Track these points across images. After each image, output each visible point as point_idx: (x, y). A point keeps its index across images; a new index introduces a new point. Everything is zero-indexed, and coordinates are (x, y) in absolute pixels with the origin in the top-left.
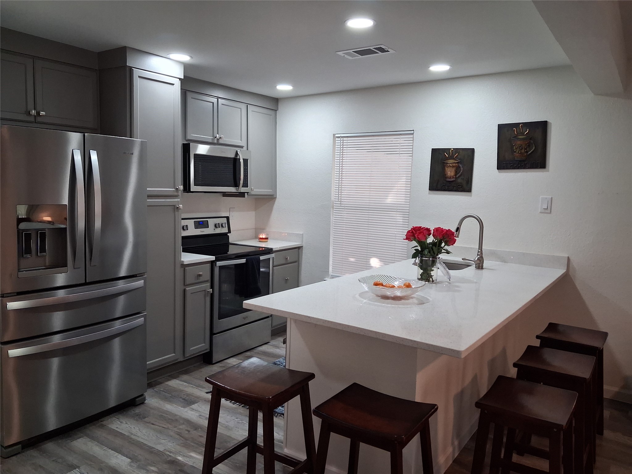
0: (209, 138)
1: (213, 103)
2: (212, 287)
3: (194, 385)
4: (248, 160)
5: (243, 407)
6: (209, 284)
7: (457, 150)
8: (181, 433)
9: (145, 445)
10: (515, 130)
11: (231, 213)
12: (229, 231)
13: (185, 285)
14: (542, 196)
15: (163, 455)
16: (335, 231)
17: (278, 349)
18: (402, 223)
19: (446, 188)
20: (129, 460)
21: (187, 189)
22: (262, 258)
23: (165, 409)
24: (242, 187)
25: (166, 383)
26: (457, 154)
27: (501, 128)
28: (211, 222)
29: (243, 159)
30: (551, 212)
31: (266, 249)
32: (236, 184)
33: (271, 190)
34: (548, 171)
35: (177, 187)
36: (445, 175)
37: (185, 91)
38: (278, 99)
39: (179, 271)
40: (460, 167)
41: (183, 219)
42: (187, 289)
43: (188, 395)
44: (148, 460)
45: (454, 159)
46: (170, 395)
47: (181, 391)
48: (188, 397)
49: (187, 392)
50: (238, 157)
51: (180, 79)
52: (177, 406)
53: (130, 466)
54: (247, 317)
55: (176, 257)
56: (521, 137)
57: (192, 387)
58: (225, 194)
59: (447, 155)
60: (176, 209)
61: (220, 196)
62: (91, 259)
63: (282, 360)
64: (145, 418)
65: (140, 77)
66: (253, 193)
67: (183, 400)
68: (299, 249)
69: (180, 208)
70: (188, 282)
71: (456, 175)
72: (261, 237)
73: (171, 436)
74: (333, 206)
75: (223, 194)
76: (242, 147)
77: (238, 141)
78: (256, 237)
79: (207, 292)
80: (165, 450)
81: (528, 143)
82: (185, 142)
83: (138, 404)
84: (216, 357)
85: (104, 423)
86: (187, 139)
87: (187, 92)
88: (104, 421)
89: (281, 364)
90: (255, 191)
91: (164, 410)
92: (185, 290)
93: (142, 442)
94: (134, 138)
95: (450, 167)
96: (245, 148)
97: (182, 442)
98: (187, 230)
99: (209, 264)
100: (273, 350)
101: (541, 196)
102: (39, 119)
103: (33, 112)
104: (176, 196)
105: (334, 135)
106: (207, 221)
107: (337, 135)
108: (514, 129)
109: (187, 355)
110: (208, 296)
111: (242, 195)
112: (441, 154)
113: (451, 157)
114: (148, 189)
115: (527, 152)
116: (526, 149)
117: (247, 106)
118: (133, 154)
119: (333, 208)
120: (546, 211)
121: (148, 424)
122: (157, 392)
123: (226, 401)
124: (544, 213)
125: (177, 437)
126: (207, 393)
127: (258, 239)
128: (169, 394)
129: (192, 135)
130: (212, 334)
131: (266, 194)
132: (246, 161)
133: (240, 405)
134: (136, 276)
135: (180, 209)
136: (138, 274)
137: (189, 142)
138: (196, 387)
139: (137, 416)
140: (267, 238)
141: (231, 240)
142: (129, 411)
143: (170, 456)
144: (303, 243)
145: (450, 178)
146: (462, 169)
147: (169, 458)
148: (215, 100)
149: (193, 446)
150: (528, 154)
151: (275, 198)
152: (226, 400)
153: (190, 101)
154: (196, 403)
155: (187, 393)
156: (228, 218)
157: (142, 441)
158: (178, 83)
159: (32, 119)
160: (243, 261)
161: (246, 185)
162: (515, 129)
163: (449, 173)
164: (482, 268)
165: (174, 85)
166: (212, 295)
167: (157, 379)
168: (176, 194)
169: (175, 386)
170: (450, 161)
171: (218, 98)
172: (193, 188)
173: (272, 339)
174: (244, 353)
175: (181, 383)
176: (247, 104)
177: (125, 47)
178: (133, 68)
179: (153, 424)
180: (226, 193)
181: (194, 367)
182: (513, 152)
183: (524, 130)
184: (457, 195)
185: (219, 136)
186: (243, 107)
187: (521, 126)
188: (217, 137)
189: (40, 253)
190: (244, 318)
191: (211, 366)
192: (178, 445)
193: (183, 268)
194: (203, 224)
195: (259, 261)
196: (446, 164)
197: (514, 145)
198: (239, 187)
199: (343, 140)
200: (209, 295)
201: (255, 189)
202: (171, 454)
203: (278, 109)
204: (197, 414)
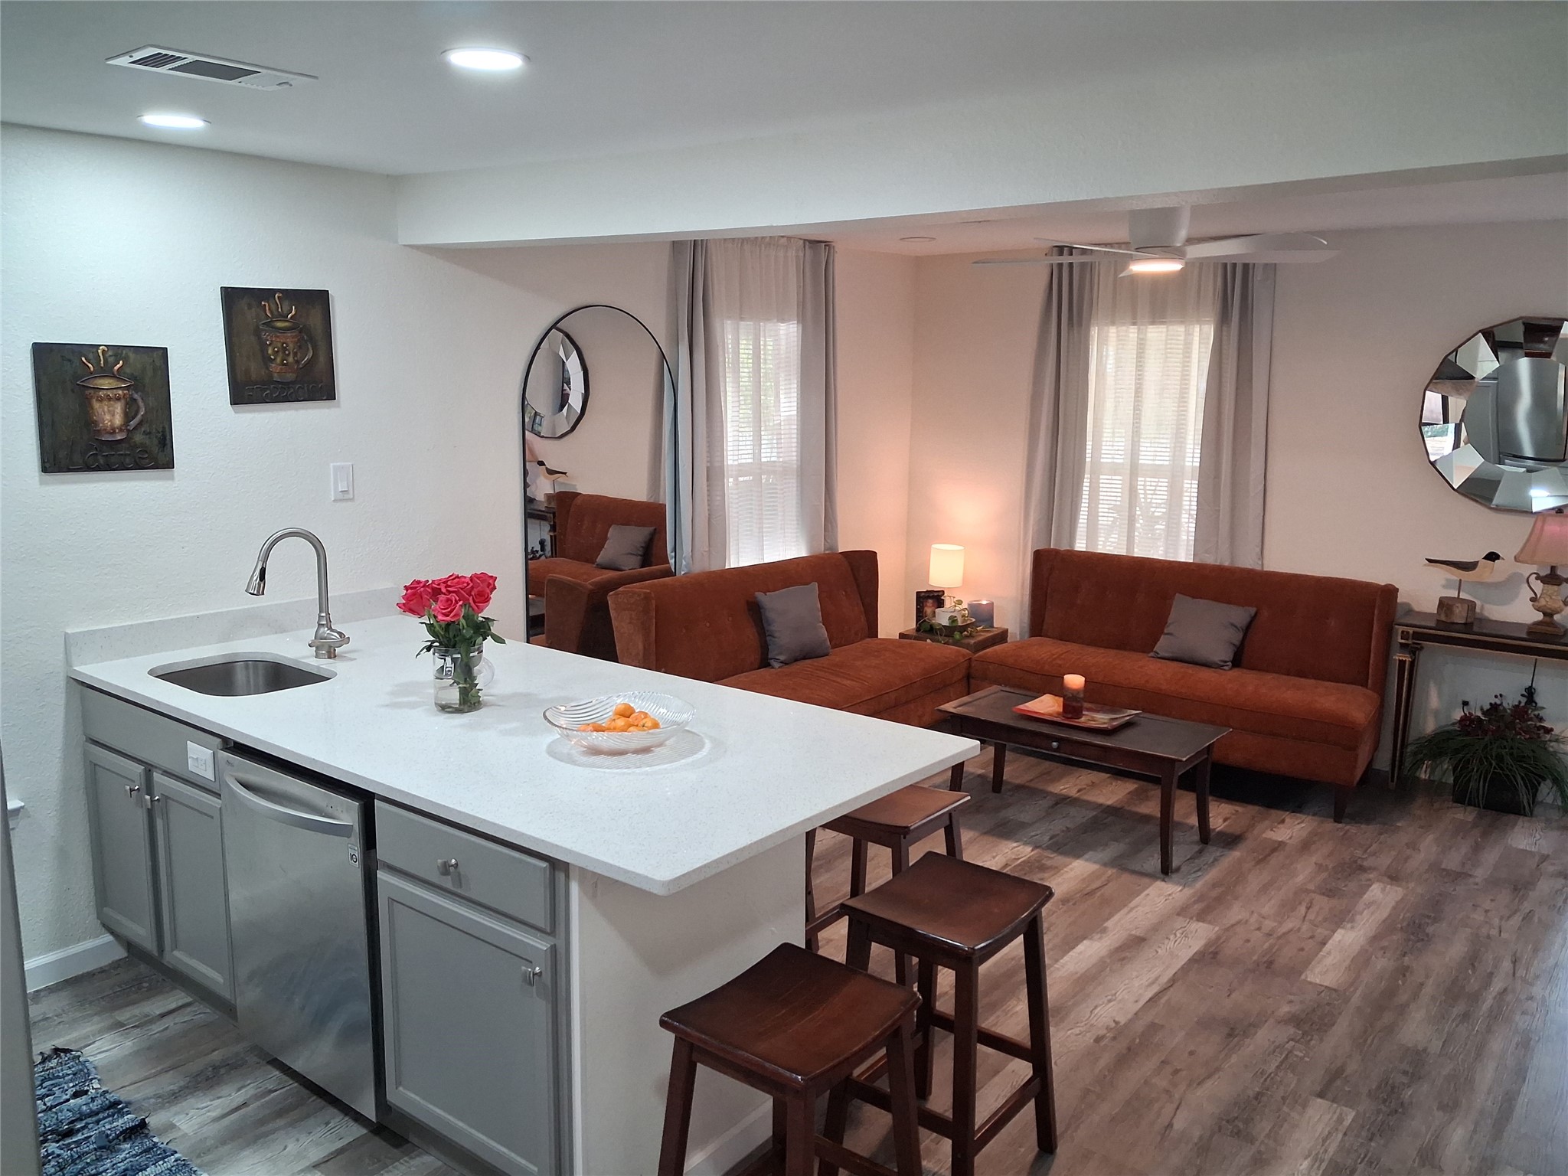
7: (118, 351)
10: (265, 305)
14: (335, 464)
19: (102, 461)
26: (121, 362)
27: (231, 296)
30: (354, 498)
34: (341, 407)
36: (95, 423)
40: (135, 400)
45: (114, 376)
56: (279, 324)
59: (90, 365)
71: (127, 424)
81: (297, 341)
95: (110, 399)
101: (332, 464)
108: (263, 303)
112: (70, 360)
113: (106, 372)
115: (297, 362)
116: (295, 354)
120: (346, 497)
124: (341, 500)
145: (112, 432)
146: (141, 404)
150: (301, 366)
162: (267, 305)
163: (107, 417)
170: (101, 381)
182: (267, 360)
183: (286, 308)
187: (278, 297)
196: (92, 391)
197: (270, 344)
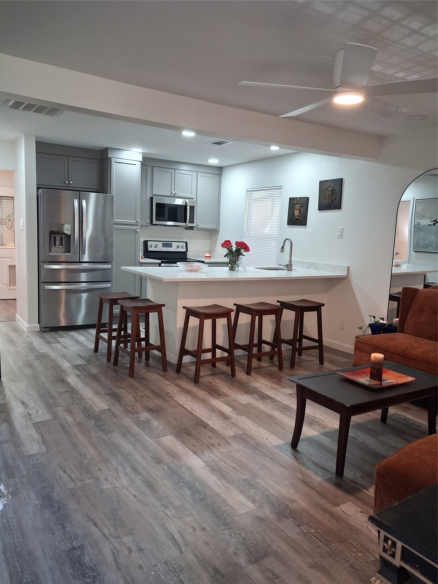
0: (168, 193)
1: (172, 173)
4: (194, 206)
7: (300, 198)
11: (191, 240)
12: (187, 251)
14: (338, 227)
18: (275, 247)
19: (295, 223)
24: (189, 223)
26: (301, 201)
27: (321, 182)
28: (174, 244)
29: (189, 206)
30: (342, 238)
32: (183, 221)
33: (216, 227)
34: (342, 211)
35: (137, 220)
36: (294, 215)
38: (222, 167)
50: (186, 205)
51: (140, 161)
56: (329, 189)
59: (296, 202)
60: (136, 233)
65: (116, 162)
66: (199, 227)
71: (299, 215)
72: (206, 255)
74: (245, 236)
76: (191, 199)
77: (189, 195)
81: (332, 193)
86: (153, 195)
87: (153, 167)
95: (297, 209)
96: (195, 199)
102: (70, 185)
103: (67, 182)
105: (247, 189)
106: (171, 243)
107: (248, 190)
108: (326, 184)
111: (192, 228)
112: (293, 201)
113: (298, 203)
115: (332, 199)
116: (331, 196)
124: (339, 238)
129: (156, 192)
131: (210, 228)
132: (192, 207)
135: (138, 232)
140: (210, 257)
145: (296, 217)
146: (302, 210)
148: (173, 171)
151: (219, 231)
153: (155, 172)
156: (186, 243)
158: (139, 165)
161: (192, 221)
163: (296, 213)
164: (291, 270)
165: (136, 165)
168: (136, 224)
170: (297, 205)
171: (175, 169)
172: (154, 222)
176: (197, 172)
177: (108, 148)
178: (111, 158)
182: (325, 199)
183: (331, 184)
184: (300, 228)
186: (194, 174)
187: (330, 182)
188: (174, 193)
194: (168, 245)
196: (295, 208)
197: (326, 194)
198: (186, 223)
199: (251, 193)
201: (200, 225)
203: (222, 174)
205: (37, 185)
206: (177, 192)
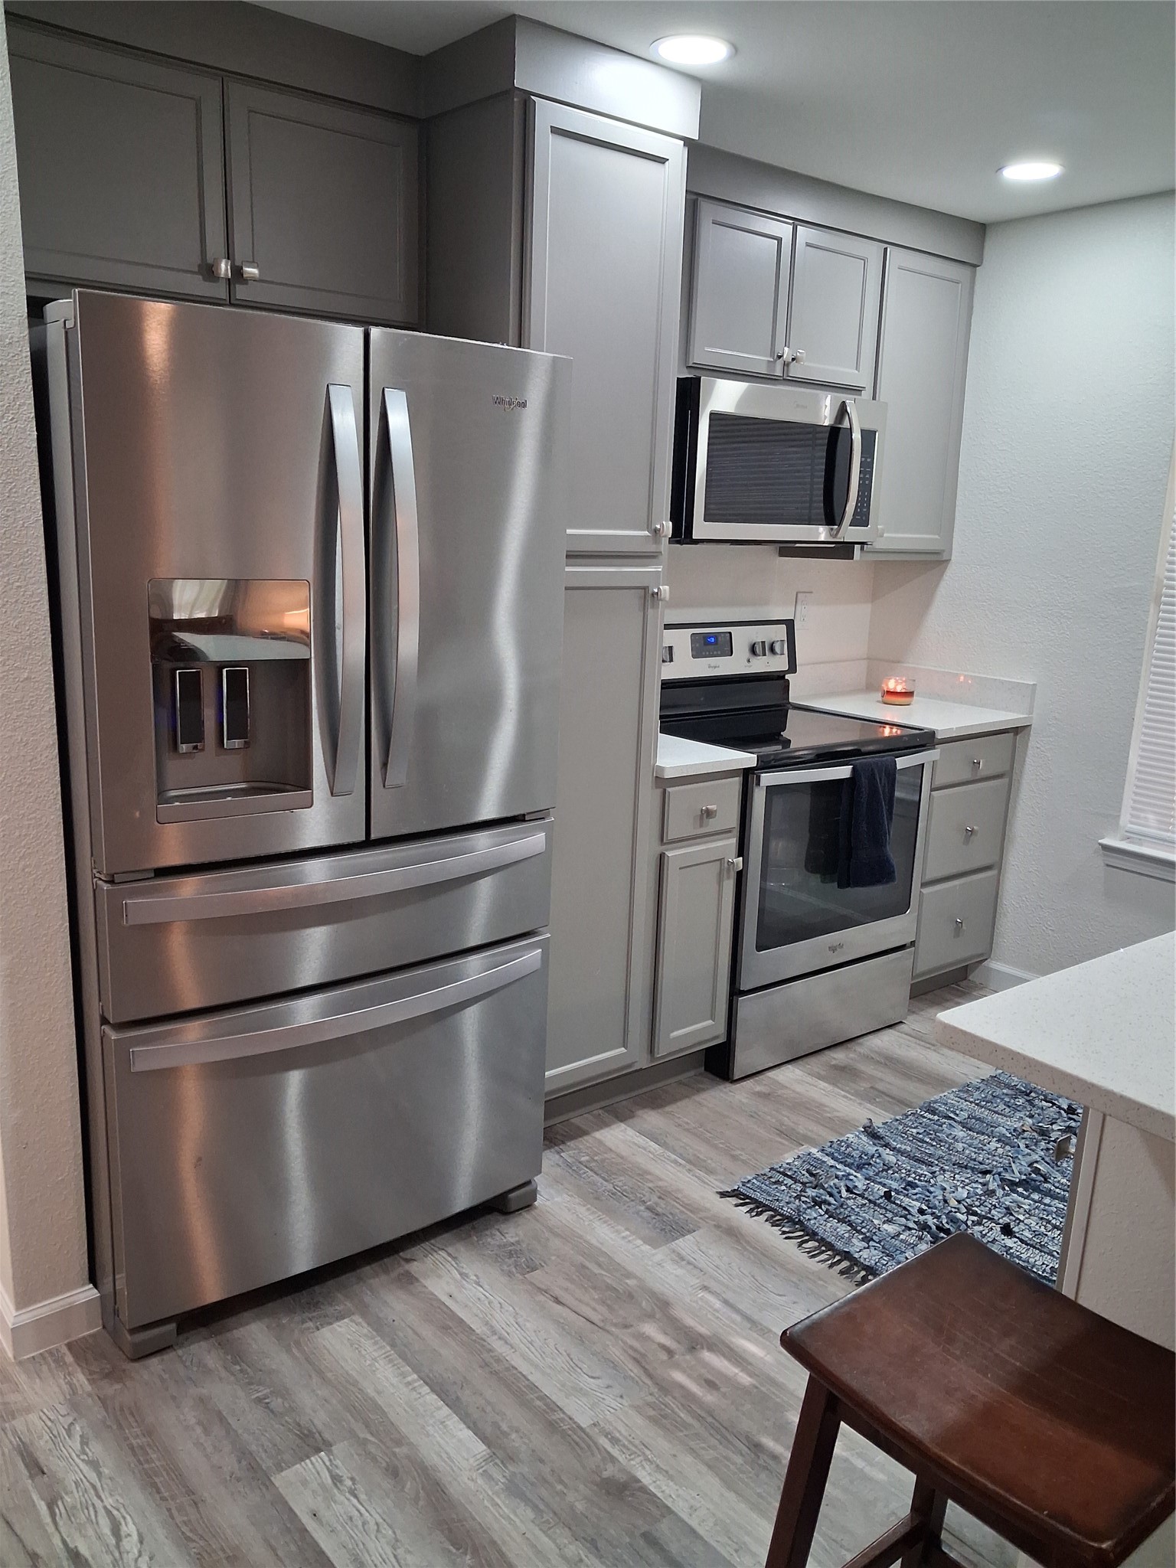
0: (759, 361)
1: (779, 240)
2: (742, 850)
3: (681, 1156)
4: (875, 432)
5: (842, 1273)
6: (733, 842)
8: (643, 1355)
9: (533, 1387)
11: (798, 607)
12: (793, 668)
13: (665, 841)
15: (589, 1447)
16: (1157, 682)
17: (935, 1051)
20: (480, 1448)
21: (682, 533)
22: (902, 763)
23: (594, 1242)
24: (850, 526)
25: (598, 1135)
28: (742, 638)
29: (861, 430)
31: (918, 732)
32: (831, 518)
33: (937, 537)
35: (658, 527)
37: (695, 197)
38: (984, 224)
39: (649, 798)
41: (668, 627)
42: (669, 854)
43: (664, 1194)
44: (542, 1461)
46: (610, 1187)
47: (644, 1174)
48: (662, 1203)
49: (661, 1180)
50: (846, 424)
51: (687, 142)
52: (633, 1233)
53: (486, 1475)
54: (841, 946)
55: (641, 751)
57: (675, 1162)
58: (788, 549)
60: (649, 598)
61: (769, 554)
62: (385, 765)
63: (952, 1096)
64: (534, 1269)
65: (555, 131)
66: (879, 545)
67: (647, 1214)
68: (1017, 734)
69: (662, 596)
70: (672, 834)
72: (892, 685)
73: (615, 1367)
74: (1159, 596)
75: (780, 548)
76: (856, 390)
77: (846, 370)
78: (871, 686)
79: (726, 865)
80: (594, 1425)
82: (686, 374)
83: (512, 1210)
84: (744, 1059)
85: (414, 1268)
86: (690, 365)
88: (415, 1263)
89: (952, 1115)
90: (886, 537)
91: (591, 1245)
92: (662, 856)
93: (524, 1376)
94: (531, 347)
96: (867, 394)
97: (650, 1399)
98: (671, 660)
99: (738, 778)
100: (916, 1054)
102: (242, 292)
103: (224, 268)
104: (651, 557)
106: (730, 633)
109: (663, 1050)
110: (728, 878)
111: (844, 551)
114: (569, 531)
117: (886, 249)
118: (524, 405)
119: (1158, 603)
121: (541, 1298)
122: (569, 1166)
123: (786, 1238)
125: (635, 1371)
126: (723, 1195)
127: (880, 695)
128: (606, 1181)
129: (705, 352)
130: (735, 992)
131: (919, 547)
132: (869, 436)
133: (831, 1266)
134: (520, 818)
135: (661, 600)
136: (528, 813)
137: (697, 373)
138: (688, 1166)
139: (510, 1255)
140: (910, 694)
141: (794, 697)
142: (488, 1232)
143: (613, 1459)
144: (1034, 715)
147: (609, 1471)
148: (784, 230)
149: (686, 1426)
151: (948, 561)
152: (784, 1233)
153: (708, 232)
154: (689, 1232)
155: (660, 1183)
156: (790, 624)
157: (524, 1368)
158: (677, 155)
159: (221, 292)
160: (843, 772)
161: (862, 518)
165: (667, 163)
166: (741, 877)
167: (571, 1115)
168: (651, 548)
169: (624, 1150)
171: (796, 221)
172: (702, 528)
173: (911, 1012)
174: (827, 1052)
175: (641, 1140)
176: (886, 246)
177: (514, 15)
178: (532, 97)
179: (557, 1301)
180: (797, 545)
181: (680, 1083)
185: (791, 353)
186: (873, 251)
188: (785, 356)
189: (228, 739)
190: (833, 949)
191: (728, 1085)
192: (637, 1409)
193: (661, 790)
194: (716, 642)
195: (891, 772)
198: (840, 525)
200: (733, 876)
201: (887, 532)
202: (615, 1452)
203: (982, 263)
204: (695, 1281)
205: (30, 278)
206: (801, 353)
